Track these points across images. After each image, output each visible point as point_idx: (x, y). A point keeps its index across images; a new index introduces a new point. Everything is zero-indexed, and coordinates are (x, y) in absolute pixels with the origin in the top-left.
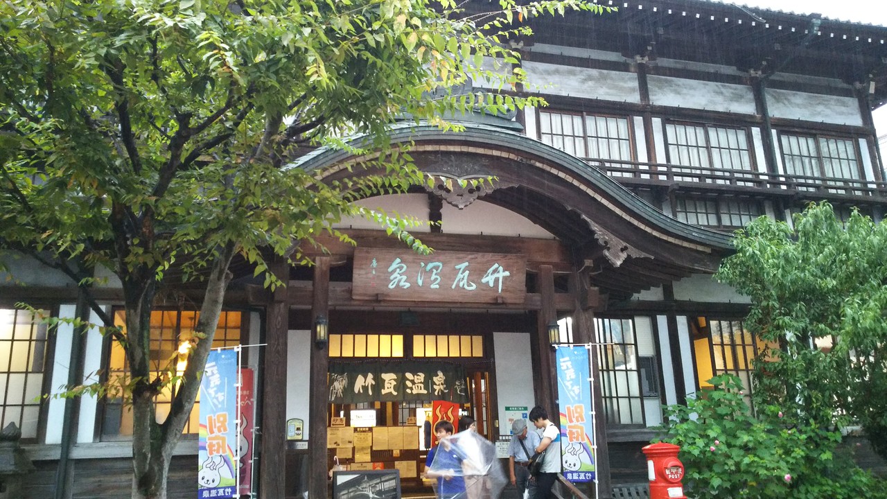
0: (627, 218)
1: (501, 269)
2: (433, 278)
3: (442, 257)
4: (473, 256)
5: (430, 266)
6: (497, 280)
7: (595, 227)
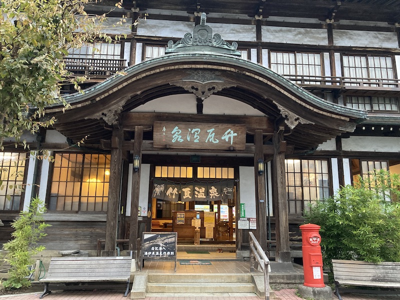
0: (299, 102)
1: (232, 132)
2: (195, 137)
3: (200, 126)
4: (216, 125)
5: (194, 130)
6: (230, 138)
7: (280, 108)
